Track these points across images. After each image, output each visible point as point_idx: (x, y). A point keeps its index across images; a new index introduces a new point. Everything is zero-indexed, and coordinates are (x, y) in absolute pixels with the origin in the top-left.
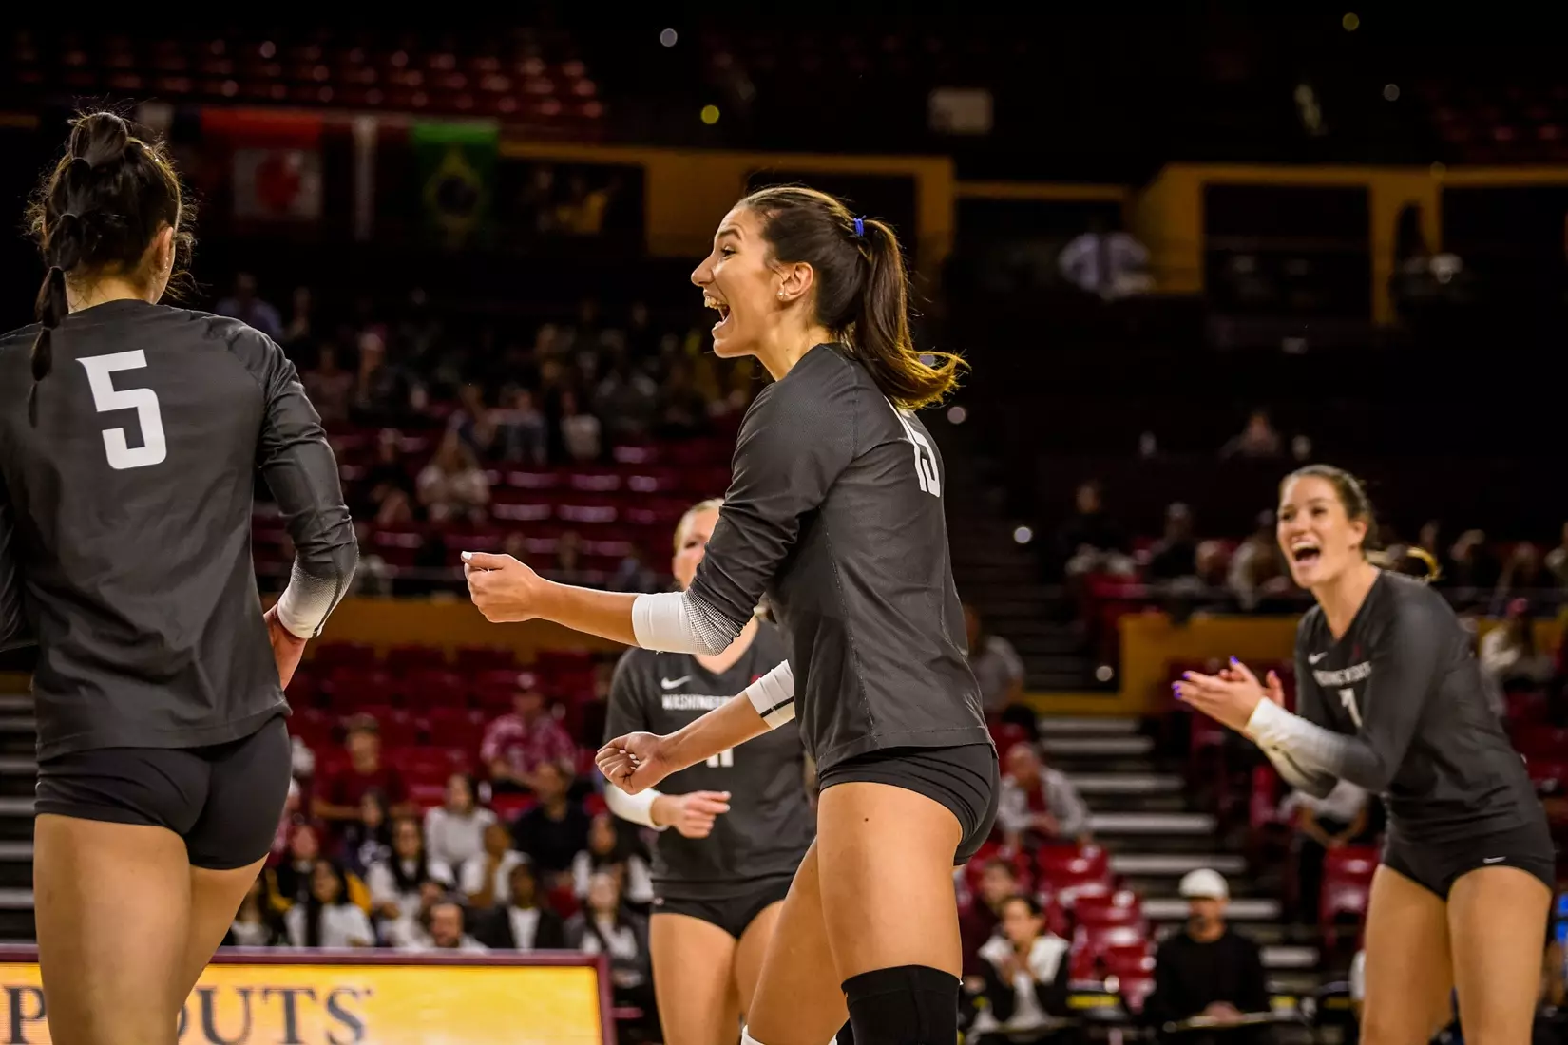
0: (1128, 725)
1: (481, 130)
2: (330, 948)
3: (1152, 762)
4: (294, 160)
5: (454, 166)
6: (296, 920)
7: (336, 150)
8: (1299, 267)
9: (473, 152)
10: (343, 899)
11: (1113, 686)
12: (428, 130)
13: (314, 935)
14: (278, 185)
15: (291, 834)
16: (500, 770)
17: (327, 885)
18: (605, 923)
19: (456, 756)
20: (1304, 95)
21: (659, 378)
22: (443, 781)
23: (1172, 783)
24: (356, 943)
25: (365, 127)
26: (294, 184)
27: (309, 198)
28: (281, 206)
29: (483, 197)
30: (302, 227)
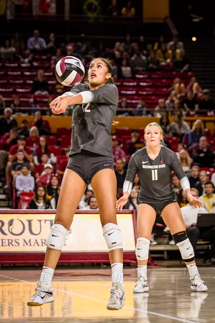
14: (44, 6)
15: (51, 179)
18: (135, 202)
21: (147, 56)
26: (48, 6)
28: (46, 12)
29: (99, 9)
30: (51, 17)
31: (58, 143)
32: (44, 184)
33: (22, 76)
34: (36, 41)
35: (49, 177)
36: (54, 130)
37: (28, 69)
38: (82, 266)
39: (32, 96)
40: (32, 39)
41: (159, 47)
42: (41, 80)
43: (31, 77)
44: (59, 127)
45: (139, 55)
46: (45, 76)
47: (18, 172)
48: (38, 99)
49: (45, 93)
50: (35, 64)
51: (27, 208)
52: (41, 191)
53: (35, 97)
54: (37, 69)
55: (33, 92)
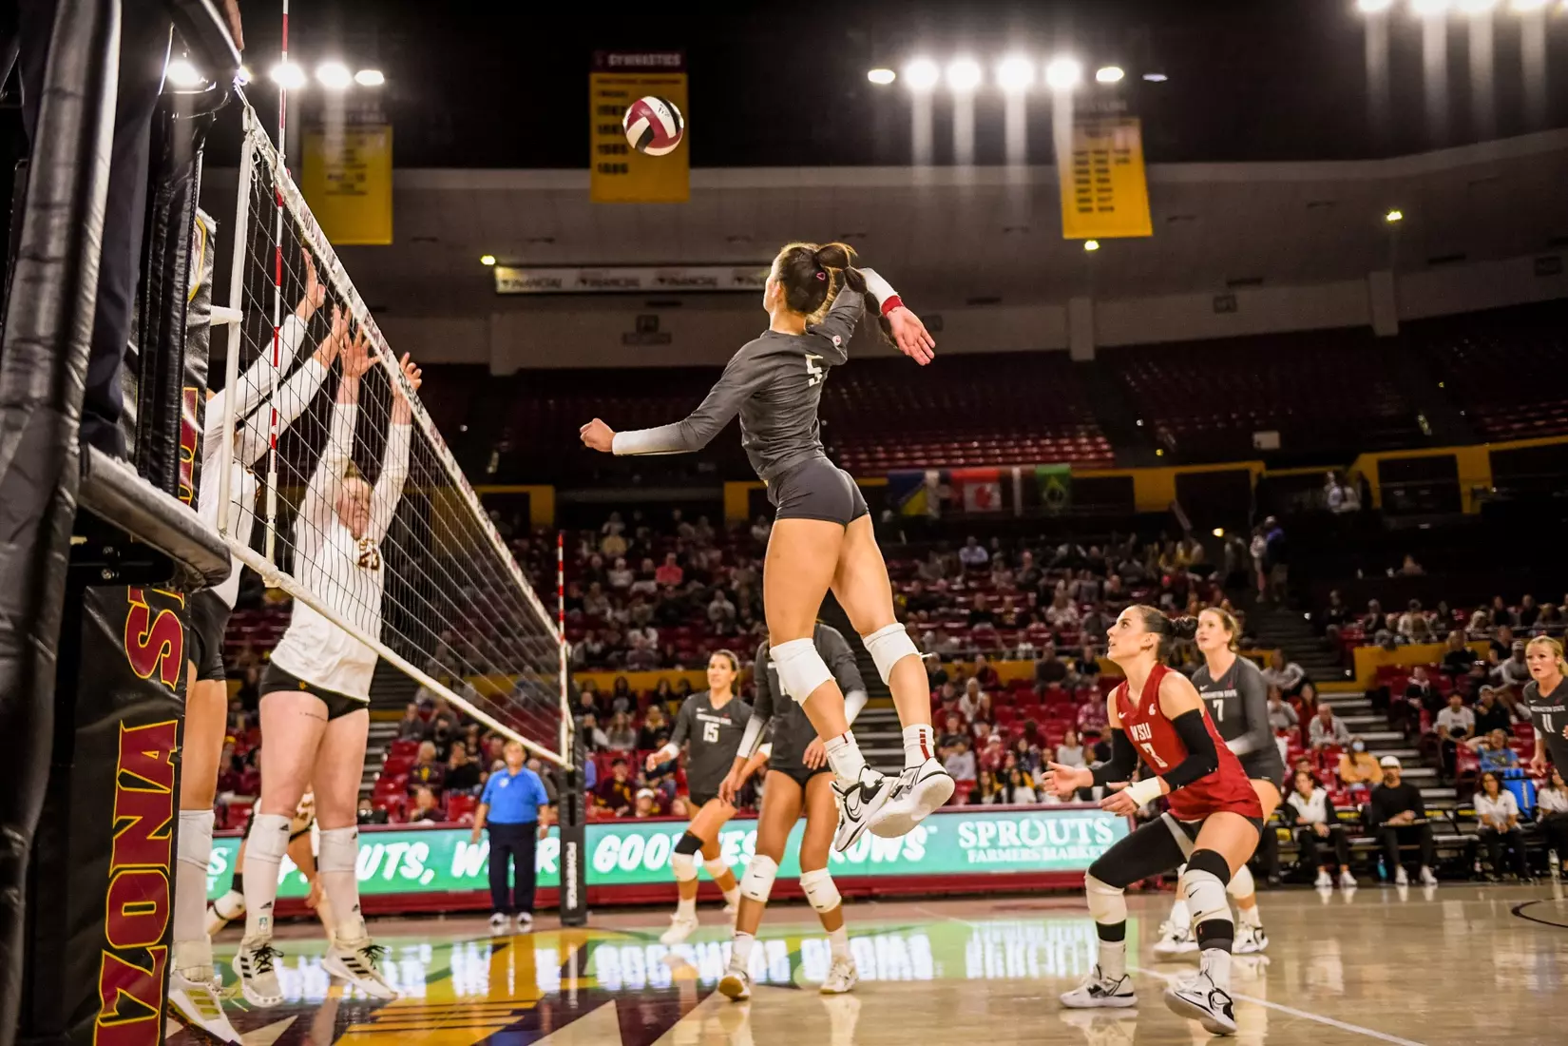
0: (1362, 695)
1: (1064, 468)
2: (1018, 804)
3: (1375, 710)
4: (989, 487)
5: (1055, 483)
6: (1004, 792)
7: (1005, 482)
8: (1425, 492)
9: (1060, 477)
10: (1023, 784)
11: (1352, 678)
12: (1043, 470)
13: (1011, 800)
14: (983, 497)
16: (1087, 728)
17: (1016, 778)
19: (1068, 722)
20: (1421, 418)
21: (1143, 562)
22: (1064, 732)
23: (1383, 718)
24: (1030, 802)
25: (1016, 471)
26: (989, 497)
27: (996, 500)
28: (985, 505)
29: (1066, 495)
30: (994, 513)
31: (1011, 703)
32: (990, 768)
33: (953, 604)
34: (972, 550)
35: (996, 755)
36: (1005, 684)
37: (961, 593)
38: (1053, 893)
39: (969, 632)
40: (965, 550)
41: (1162, 549)
42: (981, 609)
43: (965, 605)
44: (1012, 677)
45: (1130, 562)
46: (988, 602)
47: (950, 749)
48: (978, 637)
49: (988, 626)
50: (972, 584)
51: (967, 803)
52: (986, 779)
53: (974, 635)
54: (973, 591)
55: (970, 627)
